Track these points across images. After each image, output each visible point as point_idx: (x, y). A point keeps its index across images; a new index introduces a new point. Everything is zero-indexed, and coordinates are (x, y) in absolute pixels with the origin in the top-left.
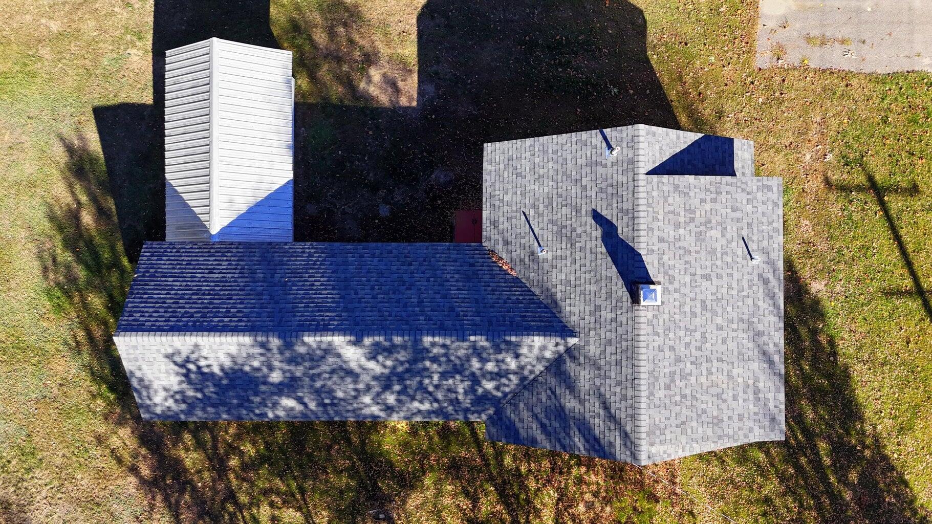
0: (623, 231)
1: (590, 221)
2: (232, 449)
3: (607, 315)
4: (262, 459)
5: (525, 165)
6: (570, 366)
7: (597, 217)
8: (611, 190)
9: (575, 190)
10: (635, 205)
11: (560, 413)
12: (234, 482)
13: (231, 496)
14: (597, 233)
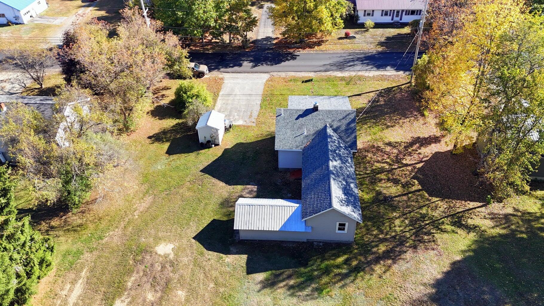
0: (301, 113)
1: (297, 121)
2: (376, 236)
3: (321, 117)
4: (378, 228)
5: (282, 137)
6: (335, 127)
7: (297, 119)
8: (291, 115)
9: (290, 124)
10: (295, 110)
11: (346, 130)
12: (388, 236)
13: (394, 237)
14: (301, 119)
